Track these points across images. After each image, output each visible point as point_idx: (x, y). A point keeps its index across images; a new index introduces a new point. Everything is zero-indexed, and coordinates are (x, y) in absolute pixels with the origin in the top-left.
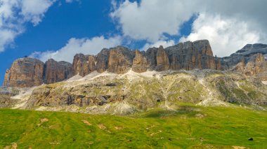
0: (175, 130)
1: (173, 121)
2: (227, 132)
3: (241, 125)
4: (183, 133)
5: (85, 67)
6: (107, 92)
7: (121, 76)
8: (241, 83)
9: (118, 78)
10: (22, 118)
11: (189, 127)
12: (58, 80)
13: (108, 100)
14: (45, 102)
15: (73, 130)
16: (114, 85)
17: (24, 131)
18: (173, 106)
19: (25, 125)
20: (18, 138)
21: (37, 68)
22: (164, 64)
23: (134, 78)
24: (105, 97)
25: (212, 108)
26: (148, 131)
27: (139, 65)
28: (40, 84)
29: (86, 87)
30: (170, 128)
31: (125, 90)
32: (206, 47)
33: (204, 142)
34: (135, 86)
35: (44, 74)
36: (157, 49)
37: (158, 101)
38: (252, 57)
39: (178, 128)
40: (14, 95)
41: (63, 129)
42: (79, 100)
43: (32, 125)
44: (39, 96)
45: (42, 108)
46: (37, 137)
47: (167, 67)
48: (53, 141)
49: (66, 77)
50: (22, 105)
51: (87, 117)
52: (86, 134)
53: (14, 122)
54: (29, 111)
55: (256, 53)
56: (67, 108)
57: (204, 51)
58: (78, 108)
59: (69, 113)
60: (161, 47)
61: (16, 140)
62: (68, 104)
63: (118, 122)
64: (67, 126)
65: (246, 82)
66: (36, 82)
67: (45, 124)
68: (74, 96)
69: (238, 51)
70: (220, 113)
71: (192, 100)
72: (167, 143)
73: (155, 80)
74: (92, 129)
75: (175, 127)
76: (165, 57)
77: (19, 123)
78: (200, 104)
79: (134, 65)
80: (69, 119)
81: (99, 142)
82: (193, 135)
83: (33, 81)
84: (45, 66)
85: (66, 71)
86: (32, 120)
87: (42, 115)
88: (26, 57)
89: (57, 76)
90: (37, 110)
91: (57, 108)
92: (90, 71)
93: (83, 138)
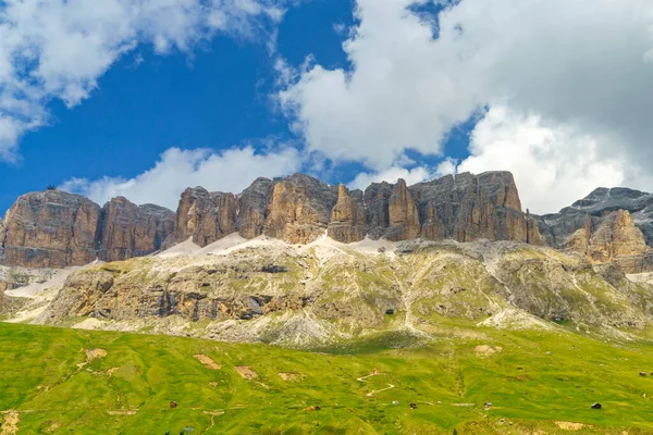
0: (427, 384)
1: (421, 362)
2: (545, 389)
3: (576, 374)
4: (445, 391)
5: (209, 222)
6: (263, 287)
7: (301, 249)
8: (581, 277)
9: (292, 253)
10: (34, 347)
11: (460, 376)
12: (136, 252)
13: (266, 308)
14: (98, 307)
15: (172, 379)
16: (282, 270)
17: (40, 380)
18: (425, 326)
19: (44, 366)
20: (22, 397)
21: (82, 217)
22: (406, 223)
23: (331, 255)
24: (256, 299)
25: (515, 333)
26: (362, 384)
27: (346, 224)
28: (88, 260)
29: (210, 272)
30: (414, 379)
31: (310, 283)
32: (507, 189)
33: (494, 414)
34: (333, 275)
35: (99, 235)
36: (392, 186)
37: (390, 312)
38: (607, 218)
39: (433, 379)
40: (15, 287)
41: (144, 377)
42: (189, 304)
43: (62, 366)
44: (83, 291)
45: (91, 324)
46: (73, 397)
47: (413, 232)
48: (118, 407)
49: (158, 246)
50: (36, 313)
51: (210, 348)
52: (204, 390)
53: (12, 355)
54: (55, 330)
55: (617, 209)
56: (158, 325)
57: (501, 198)
58: (187, 325)
59: (163, 338)
60: (402, 181)
61: (16, 404)
62: (161, 313)
63: (287, 363)
64: (156, 370)
65: (593, 274)
66: (78, 254)
67: (96, 364)
68: (178, 294)
69: (578, 203)
70: (532, 345)
71: (469, 313)
72: (405, 415)
73: (383, 262)
74: (222, 378)
75: (426, 376)
76: (410, 206)
77: (27, 361)
78: (487, 322)
79: (333, 223)
80: (162, 353)
81: (238, 411)
82: (466, 396)
83: (69, 251)
84: (103, 214)
85: (159, 231)
86: (61, 354)
87: (92, 339)
88: (52, 188)
89: (133, 243)
90: (77, 326)
91: (131, 322)
92: (221, 233)
93: (197, 401)
